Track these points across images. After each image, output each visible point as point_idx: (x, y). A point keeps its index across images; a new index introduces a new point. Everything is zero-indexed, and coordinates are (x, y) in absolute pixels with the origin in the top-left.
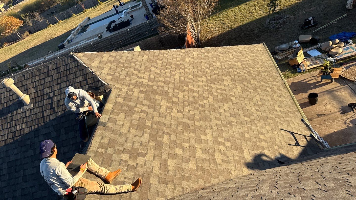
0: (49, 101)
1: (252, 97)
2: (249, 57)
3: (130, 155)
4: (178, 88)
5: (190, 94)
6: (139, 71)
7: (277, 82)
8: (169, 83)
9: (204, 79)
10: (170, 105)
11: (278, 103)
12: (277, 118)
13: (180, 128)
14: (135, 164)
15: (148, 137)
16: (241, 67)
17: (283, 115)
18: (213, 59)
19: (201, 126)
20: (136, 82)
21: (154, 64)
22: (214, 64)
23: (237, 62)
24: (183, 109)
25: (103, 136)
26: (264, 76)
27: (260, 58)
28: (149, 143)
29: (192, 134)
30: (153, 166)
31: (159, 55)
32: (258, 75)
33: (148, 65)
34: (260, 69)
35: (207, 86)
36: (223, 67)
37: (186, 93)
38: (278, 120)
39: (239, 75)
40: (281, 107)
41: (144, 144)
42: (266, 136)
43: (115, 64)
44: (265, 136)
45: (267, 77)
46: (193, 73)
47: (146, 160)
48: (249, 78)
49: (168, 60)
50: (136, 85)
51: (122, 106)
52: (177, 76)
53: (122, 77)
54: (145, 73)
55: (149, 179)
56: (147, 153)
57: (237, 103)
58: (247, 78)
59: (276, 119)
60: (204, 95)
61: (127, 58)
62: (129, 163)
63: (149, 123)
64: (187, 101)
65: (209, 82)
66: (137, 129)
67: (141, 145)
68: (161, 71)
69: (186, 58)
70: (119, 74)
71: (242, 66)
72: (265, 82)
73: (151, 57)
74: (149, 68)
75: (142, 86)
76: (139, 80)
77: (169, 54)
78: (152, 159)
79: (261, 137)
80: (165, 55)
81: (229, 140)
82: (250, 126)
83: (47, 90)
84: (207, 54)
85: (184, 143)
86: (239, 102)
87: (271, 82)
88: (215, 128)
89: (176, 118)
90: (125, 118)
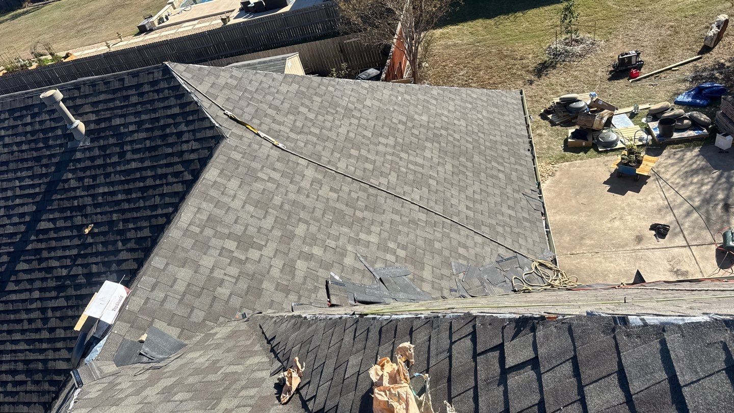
1: (467, 186)
2: (485, 113)
3: (239, 243)
4: (341, 151)
5: (359, 163)
6: (277, 109)
7: (521, 165)
8: (325, 138)
9: (391, 141)
10: (320, 177)
11: (511, 203)
12: (500, 225)
13: (328, 217)
14: (243, 258)
15: (273, 222)
16: (464, 129)
17: (513, 223)
18: (417, 107)
19: (364, 219)
20: (270, 128)
21: (307, 102)
22: (416, 117)
23: (459, 120)
24: (341, 187)
25: (199, 208)
26: (500, 152)
27: (505, 118)
28: (271, 231)
29: (345, 230)
30: (271, 266)
31: (318, 87)
32: (491, 148)
33: (296, 102)
34: (498, 138)
35: (393, 154)
36: (431, 125)
37: (353, 160)
38: (500, 229)
39: (456, 143)
40: (513, 209)
41: (263, 231)
42: (470, 251)
43: (237, 92)
44: (468, 251)
45: (506, 155)
46: (374, 127)
47: (262, 255)
48: (471, 151)
49: (334, 97)
51: (239, 165)
52: (343, 130)
53: (246, 117)
54: (288, 116)
55: (261, 282)
56: (265, 246)
57: (437, 190)
58: (469, 151)
59: (497, 227)
60: (383, 169)
61: (260, 84)
62: (235, 254)
63: (277, 200)
65: (398, 148)
66: (256, 207)
67: (258, 232)
68: (316, 117)
69: (367, 100)
71: (467, 127)
72: (498, 163)
73: (302, 89)
74: (297, 108)
76: (274, 126)
77: (337, 87)
78: (271, 255)
79: (461, 251)
80: (331, 89)
81: (404, 248)
82: (447, 231)
84: (407, 97)
85: (328, 241)
86: (442, 189)
87: (510, 163)
88: (387, 226)
89: (325, 200)
90: (240, 187)
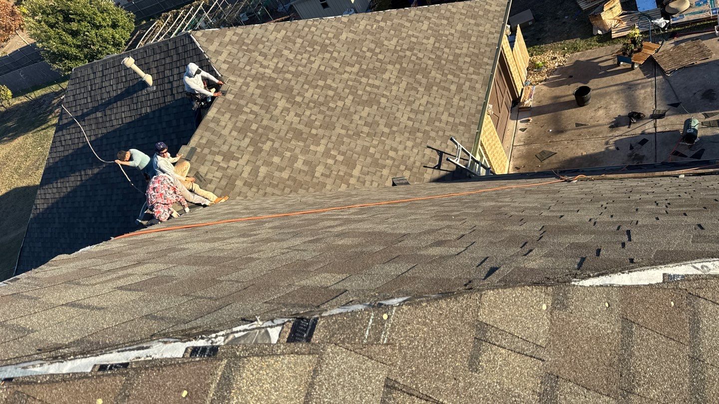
0: (169, 86)
1: (415, 100)
2: (459, 26)
3: (224, 157)
4: (309, 83)
5: (323, 91)
6: (265, 56)
8: (300, 74)
9: (356, 68)
10: (289, 106)
11: (452, 110)
13: (289, 135)
14: (226, 166)
15: (249, 142)
16: (430, 47)
17: (447, 127)
18: (389, 32)
20: (257, 72)
22: (386, 43)
23: (428, 39)
24: (304, 112)
27: (481, 28)
28: (246, 148)
29: (300, 143)
30: (243, 171)
31: (303, 29)
32: (452, 62)
33: (281, 46)
35: (355, 80)
36: (398, 48)
37: (318, 90)
38: (433, 134)
39: (418, 61)
40: (453, 116)
41: (241, 148)
42: (399, 153)
43: (237, 46)
44: (397, 153)
45: (466, 66)
46: (344, 58)
47: (238, 164)
48: (431, 67)
49: (314, 37)
50: (254, 78)
51: (231, 104)
52: (315, 66)
53: (242, 65)
54: (273, 60)
55: (235, 180)
56: (241, 158)
57: (386, 107)
58: (429, 67)
60: (343, 94)
61: (256, 36)
62: (221, 164)
63: (254, 126)
64: (314, 102)
65: (360, 73)
66: (239, 132)
67: (238, 149)
68: (296, 56)
69: (343, 33)
70: (238, 62)
71: (434, 44)
73: (290, 34)
74: (281, 52)
75: (262, 79)
76: (261, 70)
77: (319, 26)
78: (244, 164)
81: (344, 154)
82: (384, 139)
83: (168, 73)
84: (382, 24)
85: (286, 152)
86: (390, 105)
88: (334, 138)
89: (289, 123)
90: (230, 119)
